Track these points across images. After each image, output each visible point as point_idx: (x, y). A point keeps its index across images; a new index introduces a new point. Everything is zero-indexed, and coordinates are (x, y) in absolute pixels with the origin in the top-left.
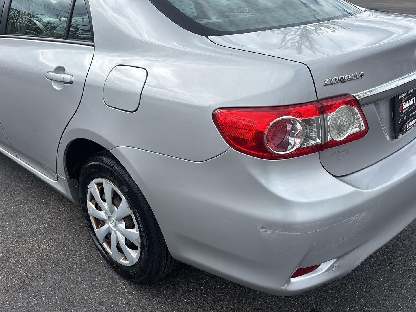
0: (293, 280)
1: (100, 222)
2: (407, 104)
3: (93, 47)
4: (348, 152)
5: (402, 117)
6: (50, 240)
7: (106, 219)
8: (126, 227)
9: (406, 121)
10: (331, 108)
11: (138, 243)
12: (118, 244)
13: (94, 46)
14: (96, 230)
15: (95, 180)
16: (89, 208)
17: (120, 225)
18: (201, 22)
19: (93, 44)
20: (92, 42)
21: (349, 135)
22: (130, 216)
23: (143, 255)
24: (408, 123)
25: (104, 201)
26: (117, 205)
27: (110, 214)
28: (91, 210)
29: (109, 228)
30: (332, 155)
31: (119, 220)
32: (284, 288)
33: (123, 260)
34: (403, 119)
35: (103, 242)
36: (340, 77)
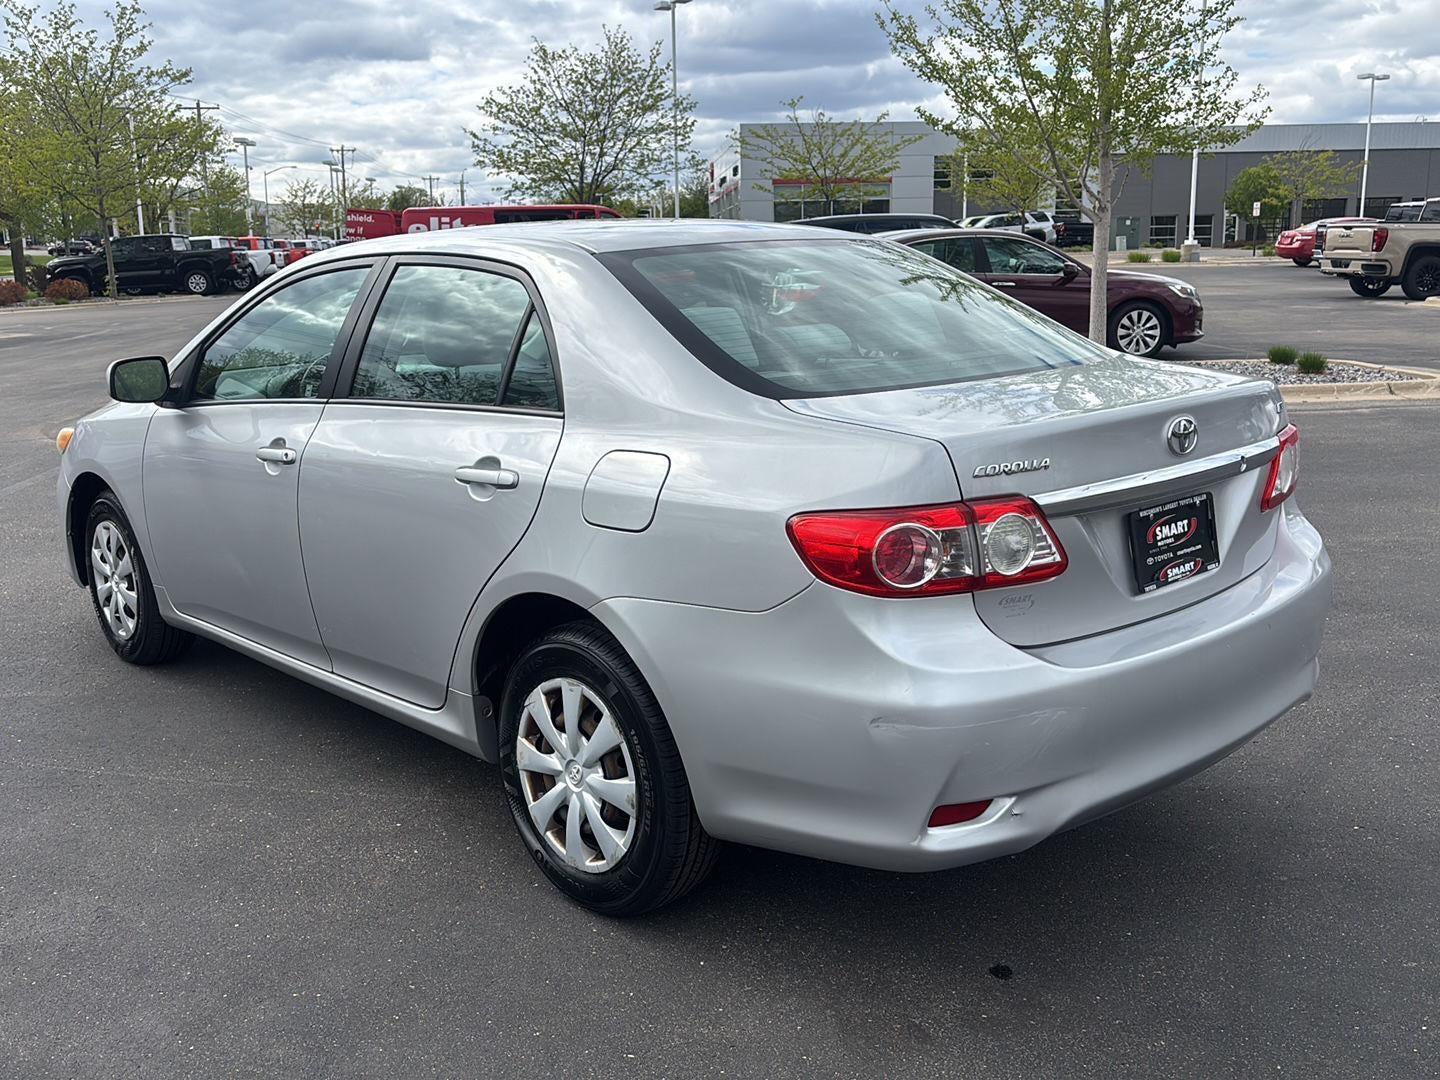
0: (933, 831)
1: (542, 781)
2: (1166, 530)
3: (562, 420)
4: (1033, 602)
5: (1157, 554)
6: (412, 849)
7: (560, 767)
8: (605, 777)
9: (1165, 563)
10: (989, 516)
11: (632, 805)
12: (585, 821)
13: (563, 417)
14: (531, 804)
15: (543, 684)
16: (521, 754)
17: (593, 775)
18: (767, 375)
19: (561, 414)
20: (559, 411)
21: (1026, 568)
22: (617, 749)
23: (640, 835)
24: (1171, 568)
25: (561, 728)
26: (589, 730)
27: (570, 757)
28: (526, 757)
29: (566, 788)
30: (1000, 604)
31: (588, 765)
32: (915, 843)
33: (591, 861)
34: (1160, 558)
35: (546, 830)
36: (1002, 465)
